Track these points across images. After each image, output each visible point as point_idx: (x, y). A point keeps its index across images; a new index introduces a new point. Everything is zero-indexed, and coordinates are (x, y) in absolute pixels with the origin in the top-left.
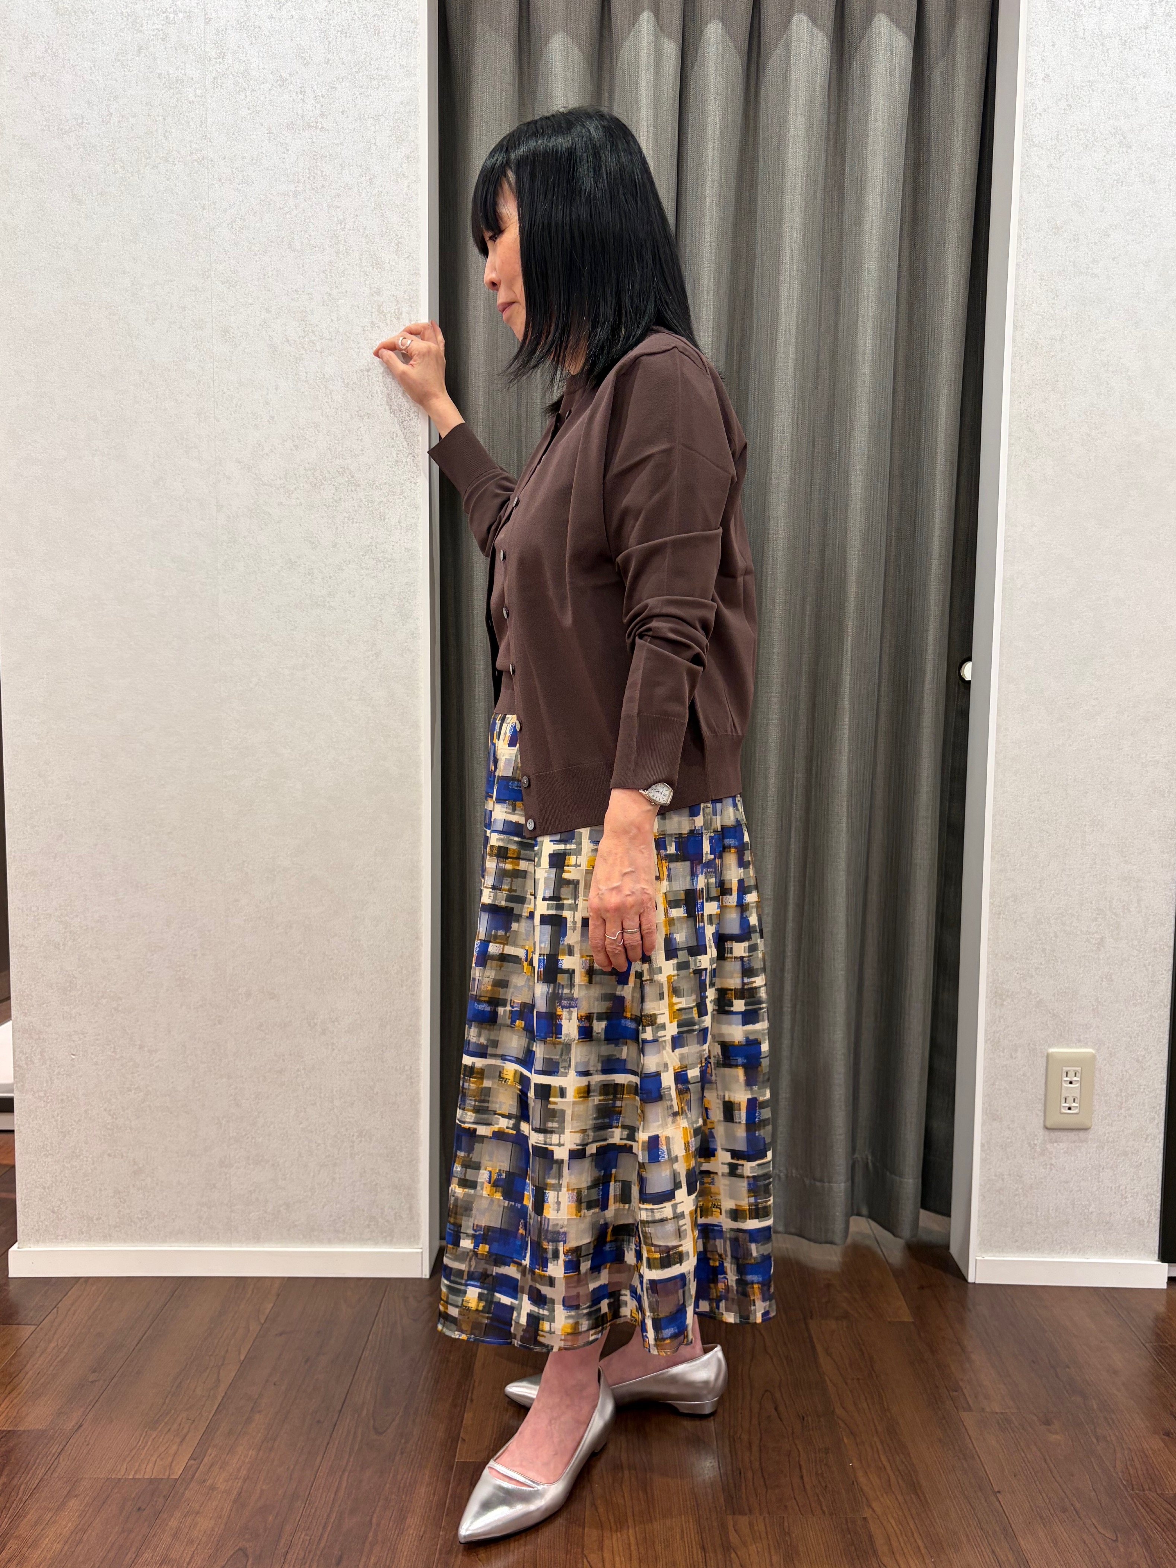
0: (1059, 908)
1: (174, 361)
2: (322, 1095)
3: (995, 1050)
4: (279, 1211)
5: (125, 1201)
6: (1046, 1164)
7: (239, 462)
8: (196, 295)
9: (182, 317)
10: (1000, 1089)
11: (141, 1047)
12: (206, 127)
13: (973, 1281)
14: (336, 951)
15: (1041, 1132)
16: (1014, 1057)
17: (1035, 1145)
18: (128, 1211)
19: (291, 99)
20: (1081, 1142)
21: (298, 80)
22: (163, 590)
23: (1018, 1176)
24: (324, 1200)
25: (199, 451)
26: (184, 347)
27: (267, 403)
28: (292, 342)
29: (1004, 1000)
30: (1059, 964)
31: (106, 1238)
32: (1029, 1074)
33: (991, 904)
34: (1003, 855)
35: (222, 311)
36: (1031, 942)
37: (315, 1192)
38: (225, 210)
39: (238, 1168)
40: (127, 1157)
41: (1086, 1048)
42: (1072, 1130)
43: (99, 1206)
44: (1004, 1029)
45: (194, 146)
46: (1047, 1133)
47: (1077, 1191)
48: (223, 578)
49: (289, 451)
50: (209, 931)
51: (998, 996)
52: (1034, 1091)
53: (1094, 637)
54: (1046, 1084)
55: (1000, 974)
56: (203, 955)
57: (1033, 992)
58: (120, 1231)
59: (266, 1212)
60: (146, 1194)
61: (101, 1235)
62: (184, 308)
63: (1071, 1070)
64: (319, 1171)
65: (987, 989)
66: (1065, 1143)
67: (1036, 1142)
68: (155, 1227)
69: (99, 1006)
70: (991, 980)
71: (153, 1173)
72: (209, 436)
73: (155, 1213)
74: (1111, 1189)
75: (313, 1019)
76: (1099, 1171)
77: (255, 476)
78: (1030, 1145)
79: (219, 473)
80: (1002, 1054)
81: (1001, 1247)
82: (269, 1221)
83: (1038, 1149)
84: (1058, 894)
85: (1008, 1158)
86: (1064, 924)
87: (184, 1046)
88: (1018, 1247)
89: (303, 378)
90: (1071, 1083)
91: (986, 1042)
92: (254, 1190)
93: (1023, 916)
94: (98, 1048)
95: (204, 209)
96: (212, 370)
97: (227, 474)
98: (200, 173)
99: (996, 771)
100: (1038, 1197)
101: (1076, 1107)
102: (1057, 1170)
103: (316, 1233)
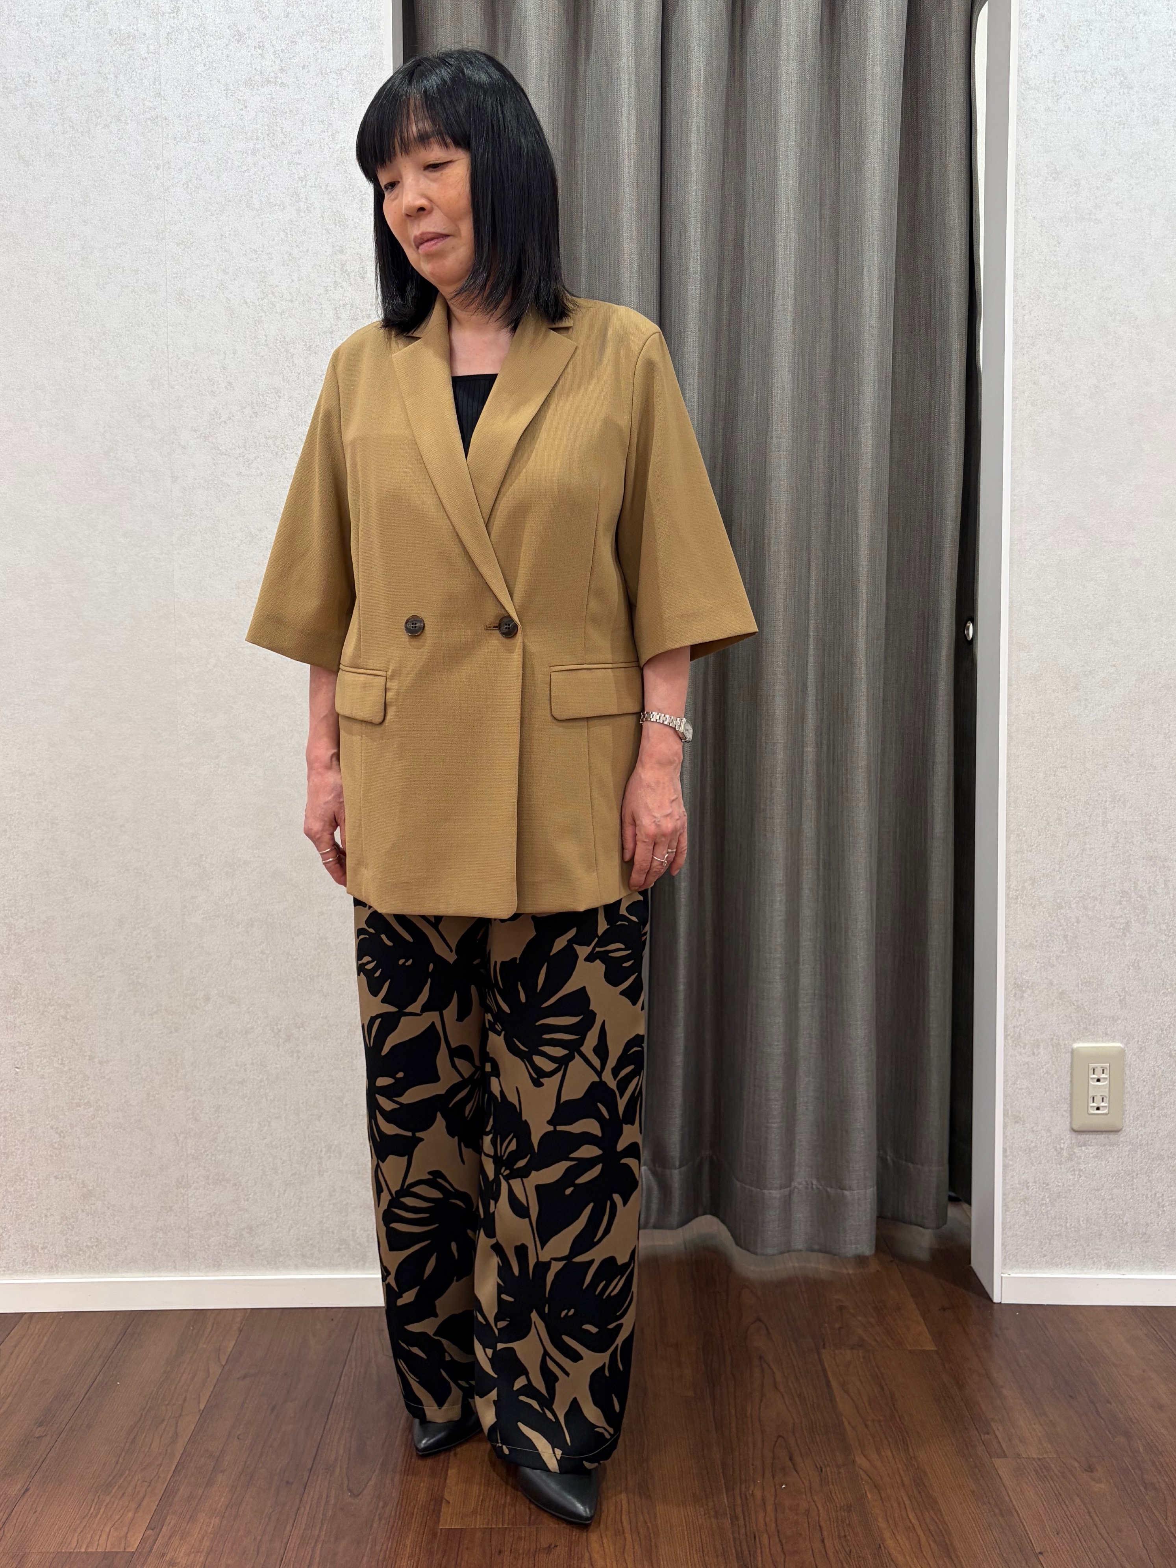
0: (1080, 891)
1: (126, 327)
2: (287, 1107)
3: (1016, 1046)
4: (241, 1235)
5: (73, 1227)
6: (1074, 1170)
7: (195, 431)
8: (149, 257)
9: (135, 281)
10: (1021, 1089)
11: (91, 1058)
12: (160, 84)
13: (999, 1301)
14: (301, 951)
15: (1068, 1136)
16: (1036, 1053)
17: (1062, 1149)
18: (77, 1239)
19: (250, 54)
20: (1112, 1145)
21: (257, 35)
22: (115, 567)
23: (1044, 1183)
24: (290, 1222)
25: (152, 420)
26: (137, 312)
27: (224, 368)
28: (251, 304)
29: (1024, 992)
30: (1082, 951)
31: (53, 1268)
32: (1052, 1072)
33: (1008, 888)
34: (1018, 835)
35: (176, 273)
36: (1051, 928)
37: (281, 1213)
38: (181, 169)
39: (196, 1189)
40: (76, 1179)
41: (1113, 1042)
42: (1101, 1132)
43: (45, 1233)
44: (1025, 1023)
45: (147, 104)
46: (1074, 1135)
47: (1110, 1200)
48: (179, 554)
49: (249, 419)
50: (165, 931)
51: (1018, 988)
52: (1059, 1089)
53: (1109, 600)
54: (1071, 1081)
55: (1018, 964)
56: (158, 957)
57: (1055, 982)
58: (68, 1261)
59: (227, 1237)
60: (97, 1219)
61: (47, 1266)
62: (136, 271)
63: (1098, 1065)
64: (285, 1191)
65: (1006, 981)
66: (1094, 1145)
67: (1062, 1146)
68: (106, 1256)
69: (45, 1013)
70: (1010, 970)
71: (104, 1196)
72: (163, 404)
73: (106, 1240)
74: (1147, 1198)
75: (277, 1025)
76: (1133, 1177)
77: (212, 445)
78: (1056, 1150)
79: (173, 443)
80: (1023, 1051)
81: (1029, 1264)
82: (230, 1246)
83: (1065, 1153)
84: (1080, 876)
85: (1033, 1165)
86: (1085, 908)
87: (138, 1056)
88: (1047, 1262)
89: (263, 342)
90: (1098, 1080)
91: (1006, 1037)
92: (215, 1213)
93: (1043, 900)
94: (45, 1061)
95: (158, 169)
96: (165, 334)
97: (182, 443)
98: (153, 132)
99: (1009, 744)
100: (1067, 1207)
101: (1106, 1107)
102: (1086, 1177)
103: (281, 1259)
